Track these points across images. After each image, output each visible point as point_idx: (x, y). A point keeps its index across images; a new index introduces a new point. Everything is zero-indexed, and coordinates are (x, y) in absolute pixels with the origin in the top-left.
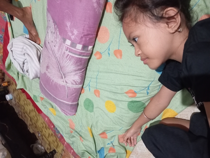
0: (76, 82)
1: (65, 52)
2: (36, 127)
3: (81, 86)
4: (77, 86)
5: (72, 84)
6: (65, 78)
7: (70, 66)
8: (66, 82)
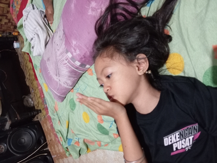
1: (64, 60)
2: (32, 83)
4: (67, 86)
6: (59, 77)
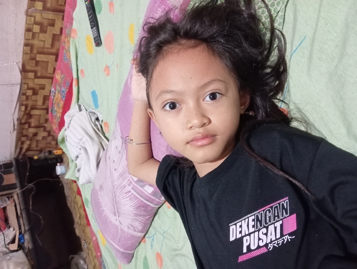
0: (134, 228)
1: (125, 186)
3: (142, 235)
4: (135, 232)
5: (129, 228)
6: (119, 216)
7: (128, 207)
8: (120, 223)
